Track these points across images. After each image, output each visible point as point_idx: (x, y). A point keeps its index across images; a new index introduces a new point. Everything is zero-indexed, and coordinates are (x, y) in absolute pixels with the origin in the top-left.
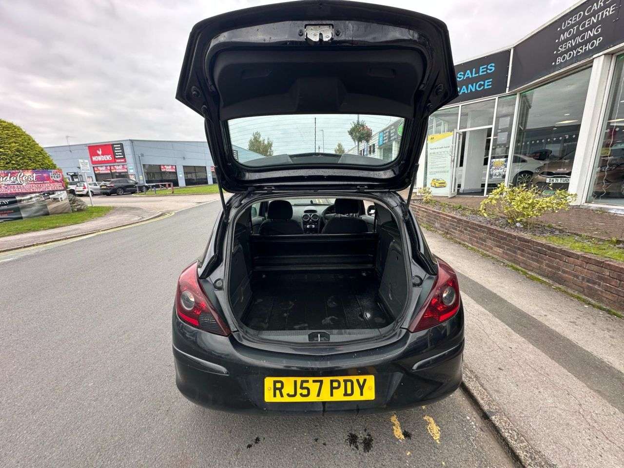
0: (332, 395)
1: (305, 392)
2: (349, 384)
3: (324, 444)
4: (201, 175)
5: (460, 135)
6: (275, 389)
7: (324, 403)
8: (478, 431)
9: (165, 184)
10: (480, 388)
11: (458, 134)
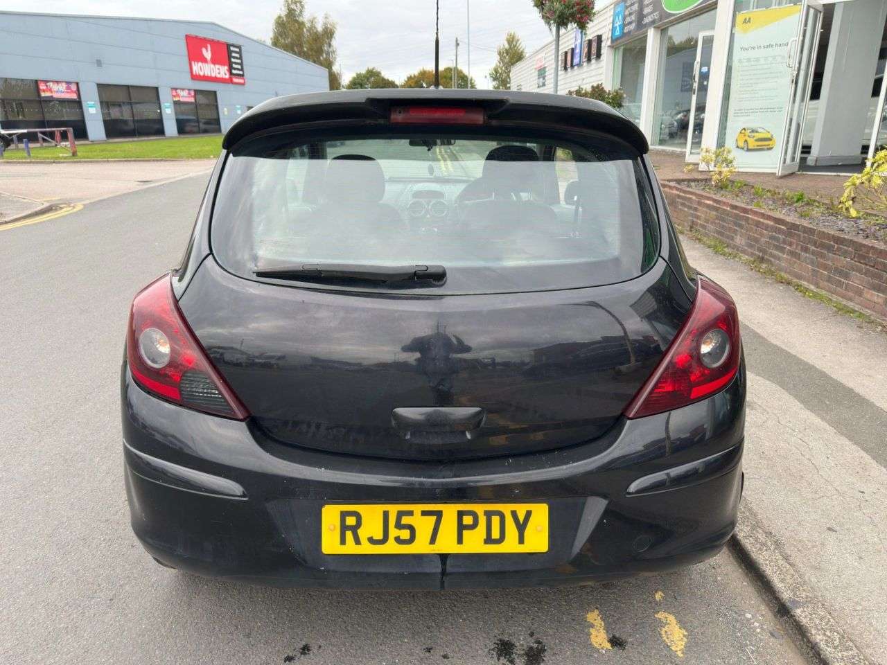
0: (460, 541)
1: (405, 534)
2: (496, 520)
3: (445, 657)
4: (146, 111)
5: (817, 12)
6: (344, 528)
7: (444, 557)
8: (765, 637)
9: (53, 132)
10: (781, 562)
11: (812, 11)
